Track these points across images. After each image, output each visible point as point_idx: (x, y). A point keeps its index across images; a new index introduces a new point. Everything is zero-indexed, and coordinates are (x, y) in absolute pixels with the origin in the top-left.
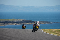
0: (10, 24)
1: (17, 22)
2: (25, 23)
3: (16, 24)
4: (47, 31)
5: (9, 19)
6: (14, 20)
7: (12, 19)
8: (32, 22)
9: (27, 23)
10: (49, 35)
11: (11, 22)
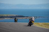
0: (5, 18)
1: (11, 17)
2: (18, 18)
3: (11, 18)
4: (36, 24)
5: (5, 15)
6: (9, 15)
7: (7, 15)
8: (23, 17)
9: (20, 18)
10: (37, 27)
11: (6, 17)
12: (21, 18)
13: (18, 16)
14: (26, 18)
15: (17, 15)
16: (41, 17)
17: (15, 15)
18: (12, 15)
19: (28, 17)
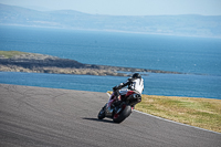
3: (25, 70)
8: (77, 68)
11: (5, 63)
12: (67, 70)
13: (57, 61)
14: (88, 70)
15: (51, 57)
16: (154, 71)
17: (43, 58)
18: (32, 56)
19: (98, 67)
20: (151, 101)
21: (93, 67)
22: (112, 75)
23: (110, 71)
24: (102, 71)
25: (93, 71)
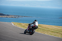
19: (9, 15)
20: (24, 25)
21: (7, 15)
22: (13, 17)
23: (12, 17)
24: (10, 17)
25: (7, 16)
